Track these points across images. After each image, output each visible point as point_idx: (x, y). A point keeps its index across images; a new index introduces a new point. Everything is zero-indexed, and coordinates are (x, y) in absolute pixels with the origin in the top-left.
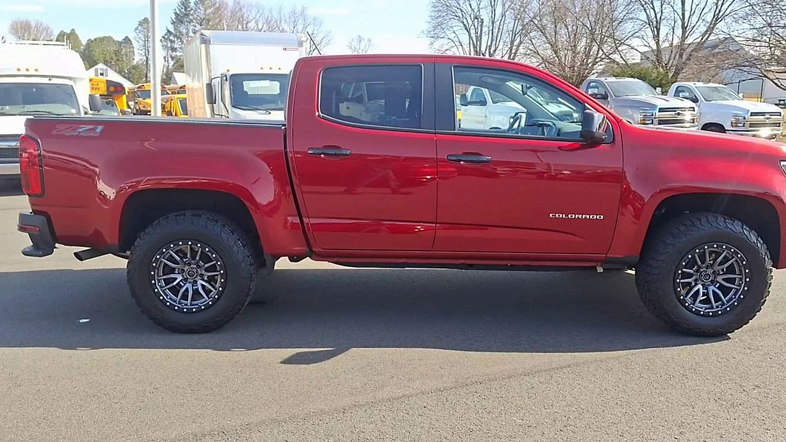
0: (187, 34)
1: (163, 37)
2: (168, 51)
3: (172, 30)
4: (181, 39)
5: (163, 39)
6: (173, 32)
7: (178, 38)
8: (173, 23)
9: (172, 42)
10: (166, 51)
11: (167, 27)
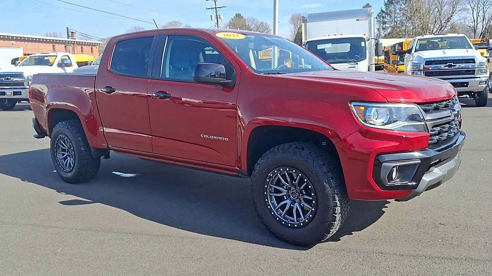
0: (395, 11)
1: (378, 15)
2: (380, 24)
3: (384, 10)
4: (390, 15)
5: (378, 17)
6: (385, 11)
7: (388, 15)
8: (386, 4)
9: (383, 17)
10: (379, 25)
11: (381, 8)
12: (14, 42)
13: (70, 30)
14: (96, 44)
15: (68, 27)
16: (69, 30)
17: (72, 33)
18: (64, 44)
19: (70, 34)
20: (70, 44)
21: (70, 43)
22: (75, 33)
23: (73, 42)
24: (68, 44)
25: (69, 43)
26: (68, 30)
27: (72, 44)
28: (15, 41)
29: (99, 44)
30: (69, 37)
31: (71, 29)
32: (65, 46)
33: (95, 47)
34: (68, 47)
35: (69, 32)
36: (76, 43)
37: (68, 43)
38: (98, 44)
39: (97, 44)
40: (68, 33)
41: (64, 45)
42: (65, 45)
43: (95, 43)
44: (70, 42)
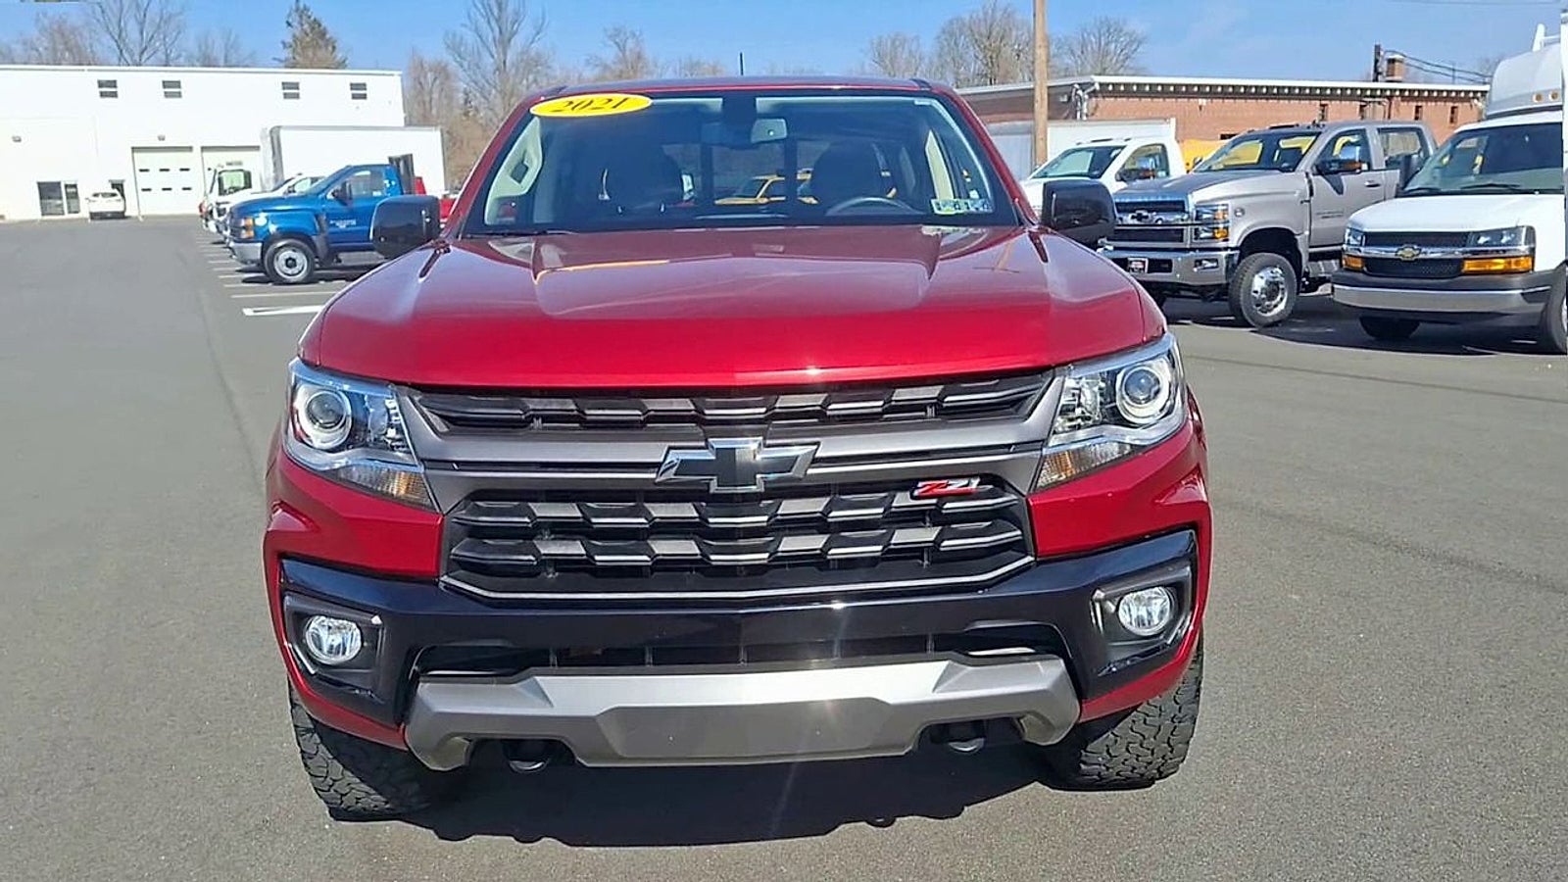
12: (1202, 102)
13: (1386, 52)
14: (1471, 95)
15: (1378, 43)
16: (1382, 53)
17: (1392, 61)
18: (1359, 98)
19: (1383, 66)
20: (1377, 99)
21: (1380, 97)
22: (1401, 61)
23: (1388, 93)
24: (1370, 99)
25: (1374, 97)
26: (1379, 53)
27: (1386, 100)
28: (1206, 98)
29: (1482, 92)
30: (1380, 77)
31: (1388, 49)
32: (1361, 106)
33: (1467, 104)
34: (1369, 110)
35: (1380, 59)
36: (1398, 93)
37: (1371, 96)
38: (1479, 95)
39: (1475, 92)
40: (1376, 61)
41: (1359, 103)
42: (1363, 104)
43: (1467, 92)
44: (1378, 93)
